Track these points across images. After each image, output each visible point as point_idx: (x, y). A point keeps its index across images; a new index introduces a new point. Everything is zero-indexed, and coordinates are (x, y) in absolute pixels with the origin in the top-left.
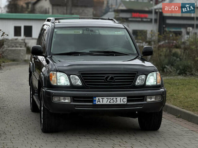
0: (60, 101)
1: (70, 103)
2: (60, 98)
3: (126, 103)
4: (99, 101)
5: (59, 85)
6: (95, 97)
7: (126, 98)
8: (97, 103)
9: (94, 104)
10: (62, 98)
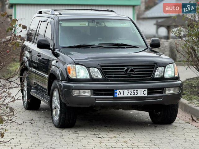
0: (80, 94)
1: (91, 96)
2: (80, 91)
3: (146, 95)
4: (120, 94)
5: (78, 78)
6: (116, 90)
7: (146, 90)
8: (118, 96)
9: (115, 97)
10: (82, 91)
